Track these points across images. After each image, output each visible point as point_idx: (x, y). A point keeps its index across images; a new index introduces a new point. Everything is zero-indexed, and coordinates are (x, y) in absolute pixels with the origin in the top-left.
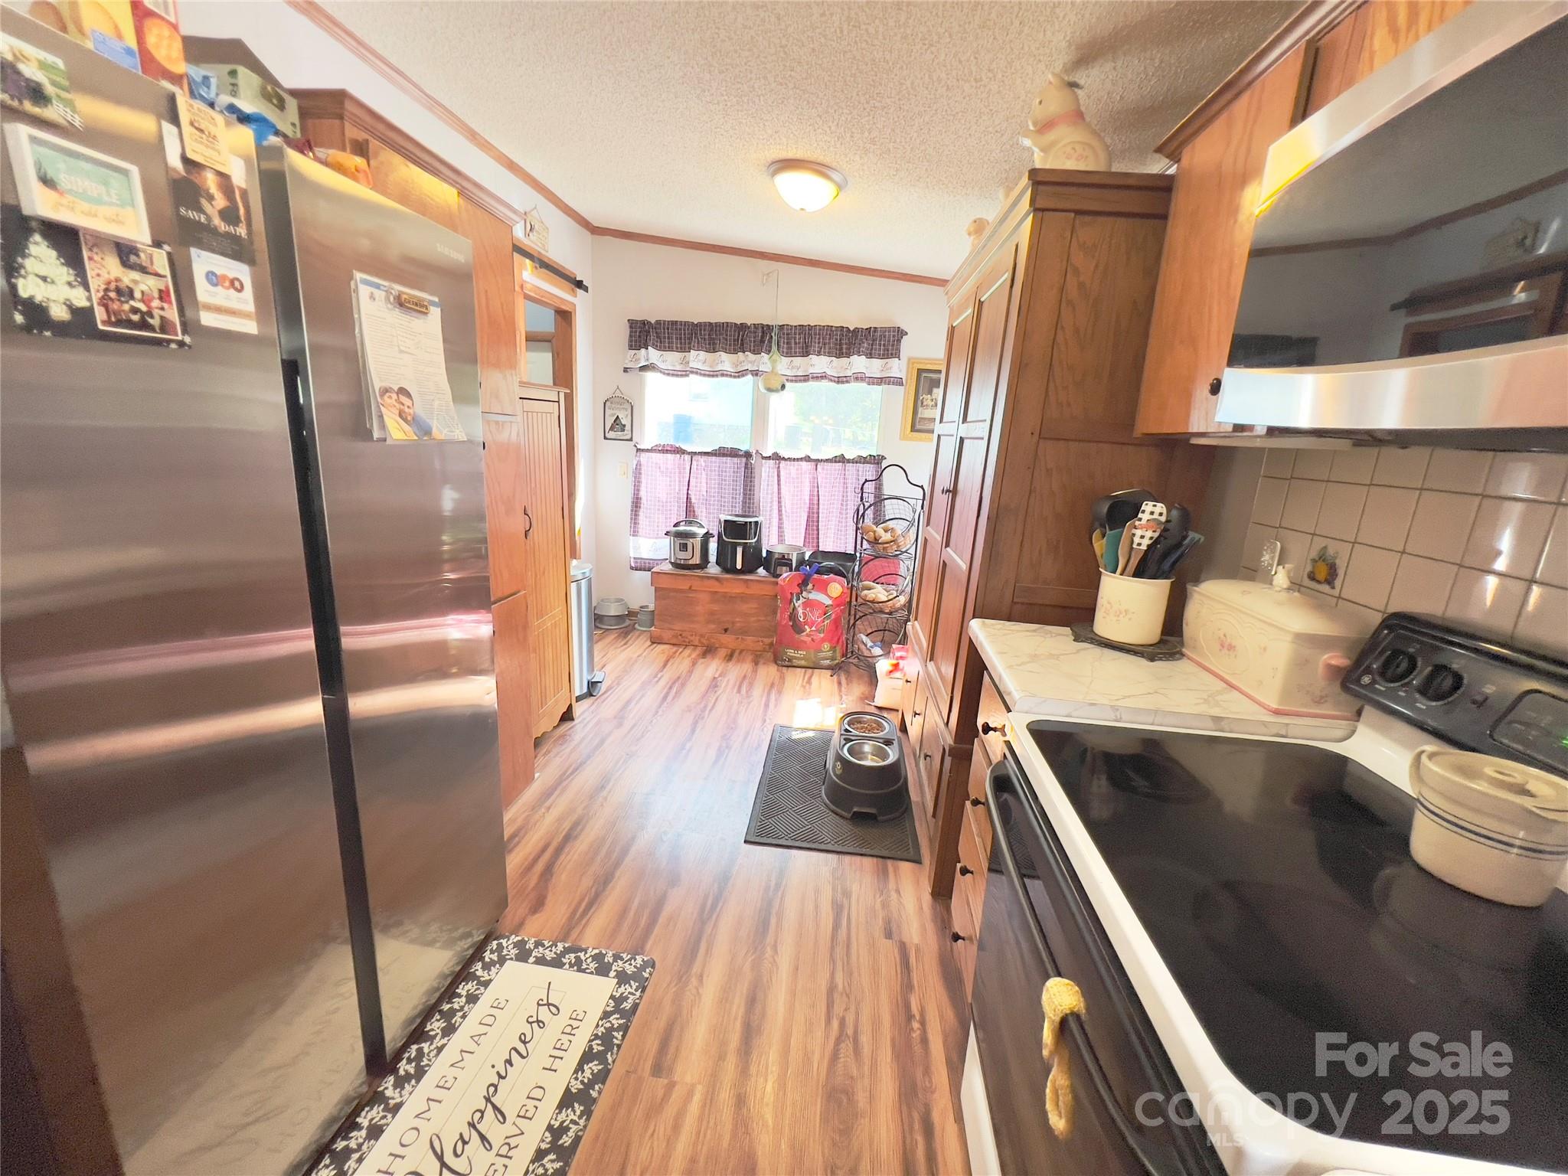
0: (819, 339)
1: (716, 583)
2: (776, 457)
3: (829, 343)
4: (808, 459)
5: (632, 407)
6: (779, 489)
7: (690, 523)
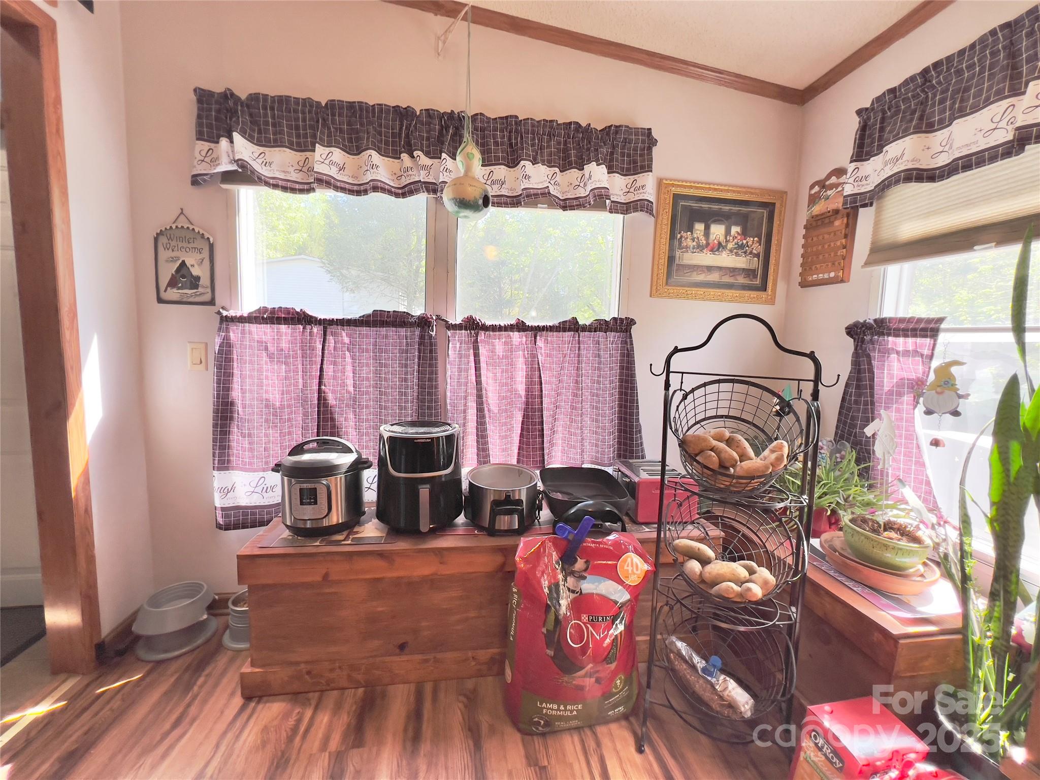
0: (533, 139)
1: (381, 563)
2: (472, 325)
3: (549, 147)
4: (520, 327)
5: (211, 247)
6: (478, 375)
7: (324, 446)
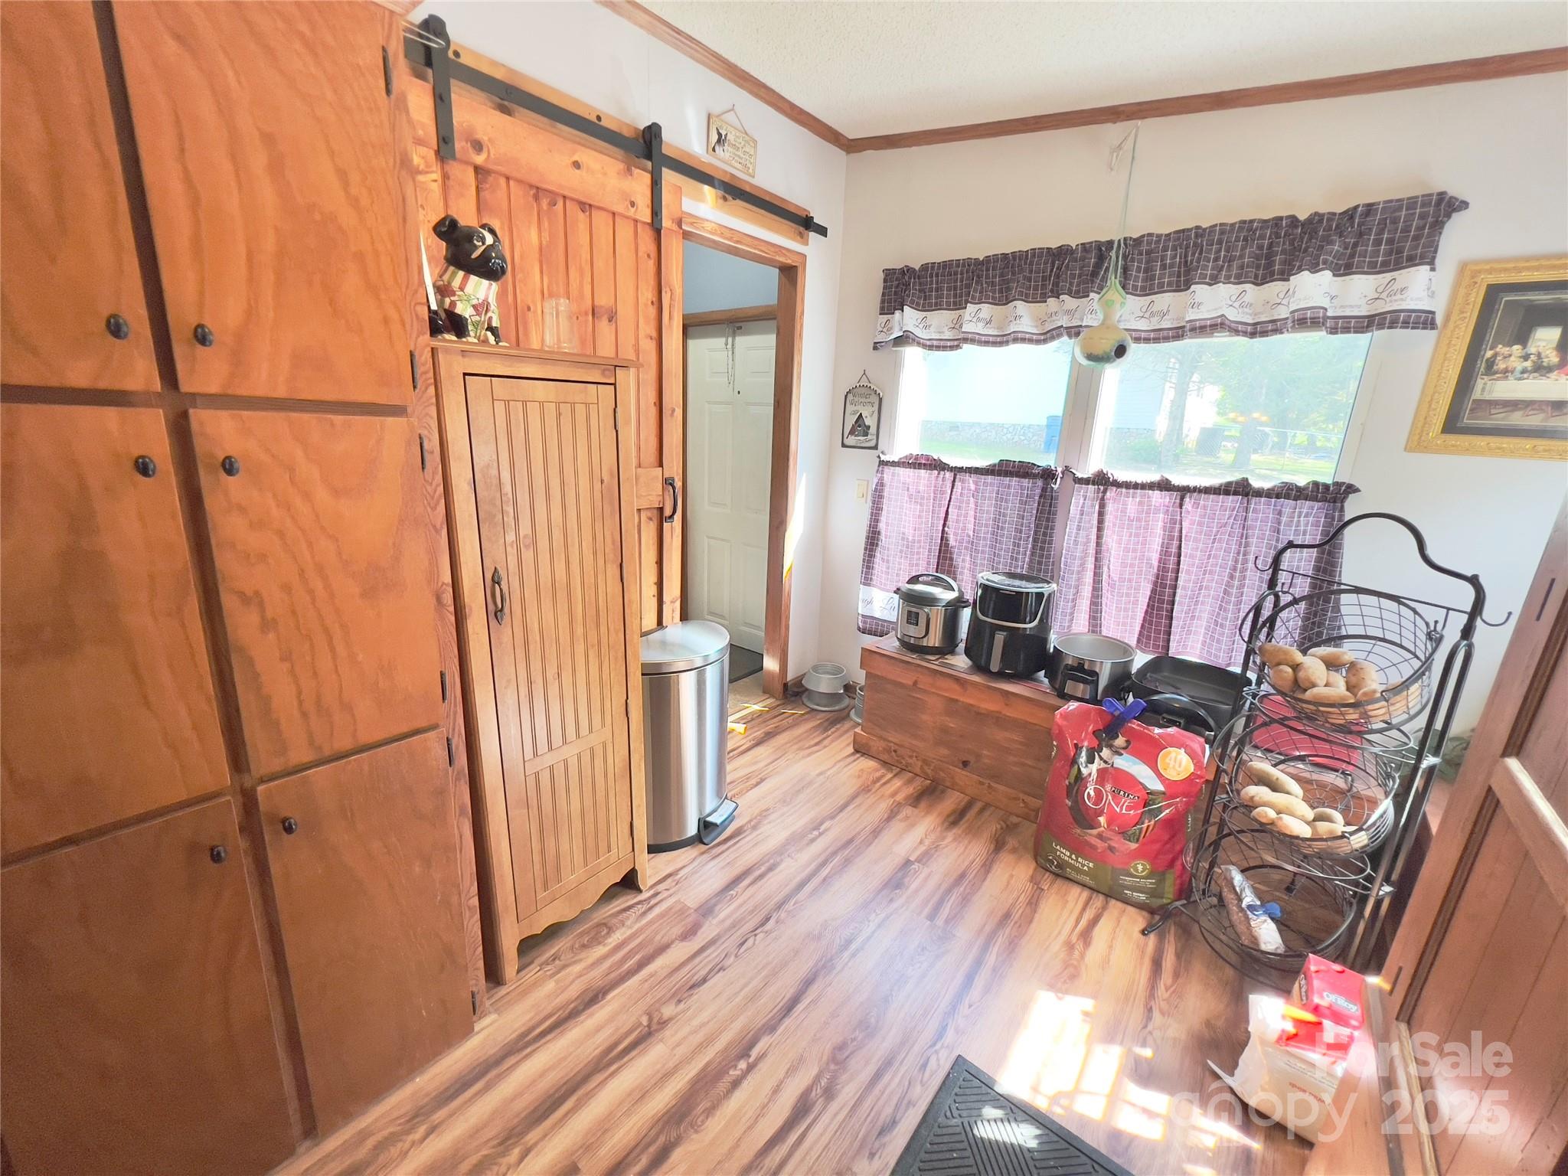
1: (956, 687)
2: (1102, 480)
4: (1164, 486)
5: (881, 400)
6: (1099, 537)
7: (937, 581)
